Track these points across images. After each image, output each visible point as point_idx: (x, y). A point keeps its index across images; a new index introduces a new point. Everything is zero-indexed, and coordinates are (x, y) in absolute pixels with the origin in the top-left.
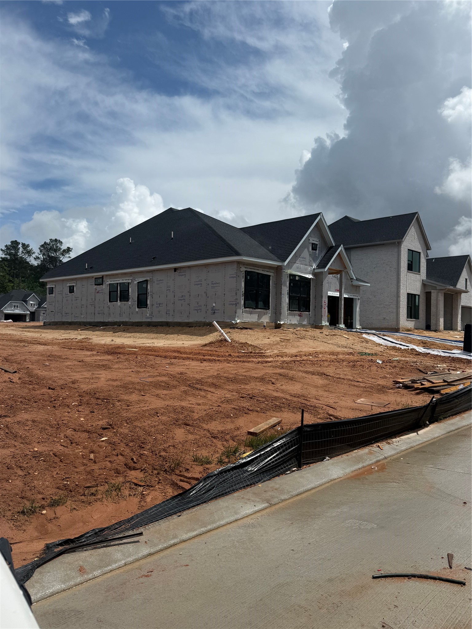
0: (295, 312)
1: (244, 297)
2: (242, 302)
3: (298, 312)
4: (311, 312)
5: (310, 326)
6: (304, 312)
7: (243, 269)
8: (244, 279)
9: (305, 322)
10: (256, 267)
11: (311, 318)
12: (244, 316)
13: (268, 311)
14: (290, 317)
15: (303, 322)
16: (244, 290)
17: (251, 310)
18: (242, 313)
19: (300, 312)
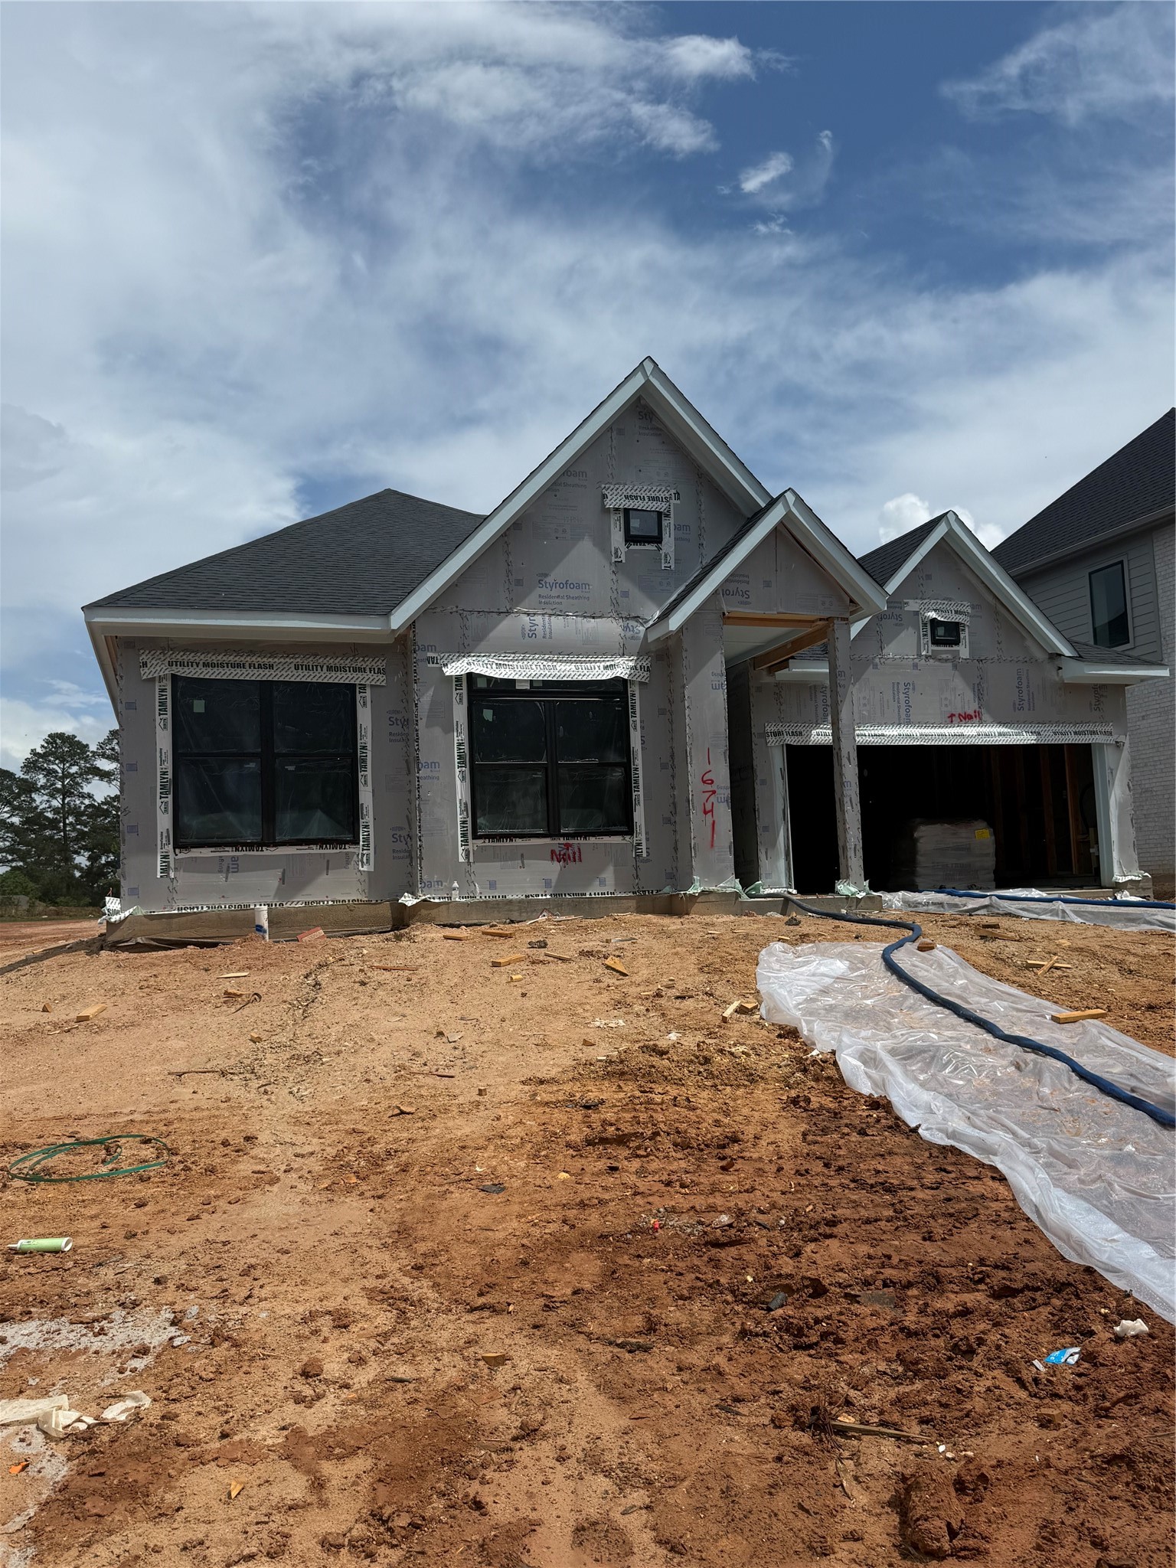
0: (519, 842)
1: (170, 799)
2: (164, 822)
3: (547, 841)
4: (642, 837)
5: (633, 903)
6: (592, 840)
7: (158, 668)
8: (169, 716)
9: (603, 883)
10: (252, 653)
11: (646, 861)
12: (178, 885)
13: (350, 849)
14: (492, 870)
15: (588, 884)
16: (169, 766)
17: (229, 852)
18: (165, 870)
19: (562, 841)
